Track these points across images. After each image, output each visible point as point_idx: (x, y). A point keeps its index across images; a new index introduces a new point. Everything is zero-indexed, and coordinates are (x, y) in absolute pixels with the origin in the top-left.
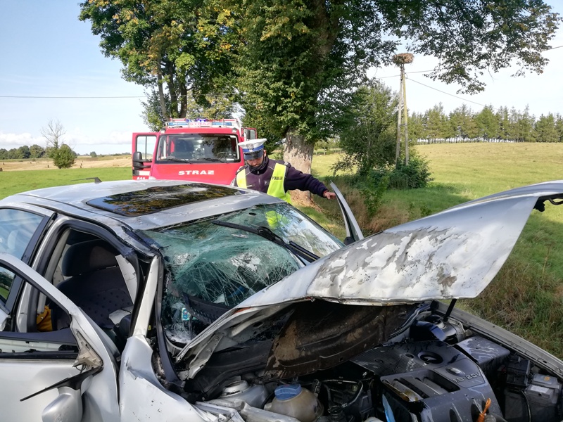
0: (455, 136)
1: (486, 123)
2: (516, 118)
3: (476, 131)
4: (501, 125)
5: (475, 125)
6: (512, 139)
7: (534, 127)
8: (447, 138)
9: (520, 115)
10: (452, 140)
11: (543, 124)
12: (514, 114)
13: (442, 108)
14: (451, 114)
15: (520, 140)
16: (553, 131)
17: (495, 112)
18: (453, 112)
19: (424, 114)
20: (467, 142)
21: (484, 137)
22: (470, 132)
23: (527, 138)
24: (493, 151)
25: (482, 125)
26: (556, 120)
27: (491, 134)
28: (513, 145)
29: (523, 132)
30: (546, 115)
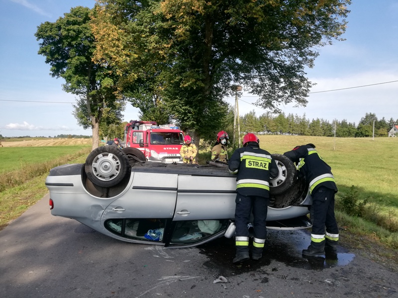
0: (263, 131)
1: (281, 123)
2: (298, 120)
3: (275, 128)
4: (290, 125)
5: (275, 124)
6: (297, 134)
7: (309, 127)
8: (258, 132)
9: (300, 119)
10: (262, 133)
11: (314, 125)
12: (297, 118)
13: (254, 113)
14: (260, 117)
15: (301, 134)
16: (320, 129)
17: (286, 117)
18: (261, 116)
19: (244, 116)
20: (270, 134)
21: (280, 132)
22: (271, 128)
23: (305, 133)
24: (286, 141)
25: (279, 125)
26: (321, 123)
27: (285, 130)
28: (297, 138)
29: (302, 130)
30: (315, 119)
